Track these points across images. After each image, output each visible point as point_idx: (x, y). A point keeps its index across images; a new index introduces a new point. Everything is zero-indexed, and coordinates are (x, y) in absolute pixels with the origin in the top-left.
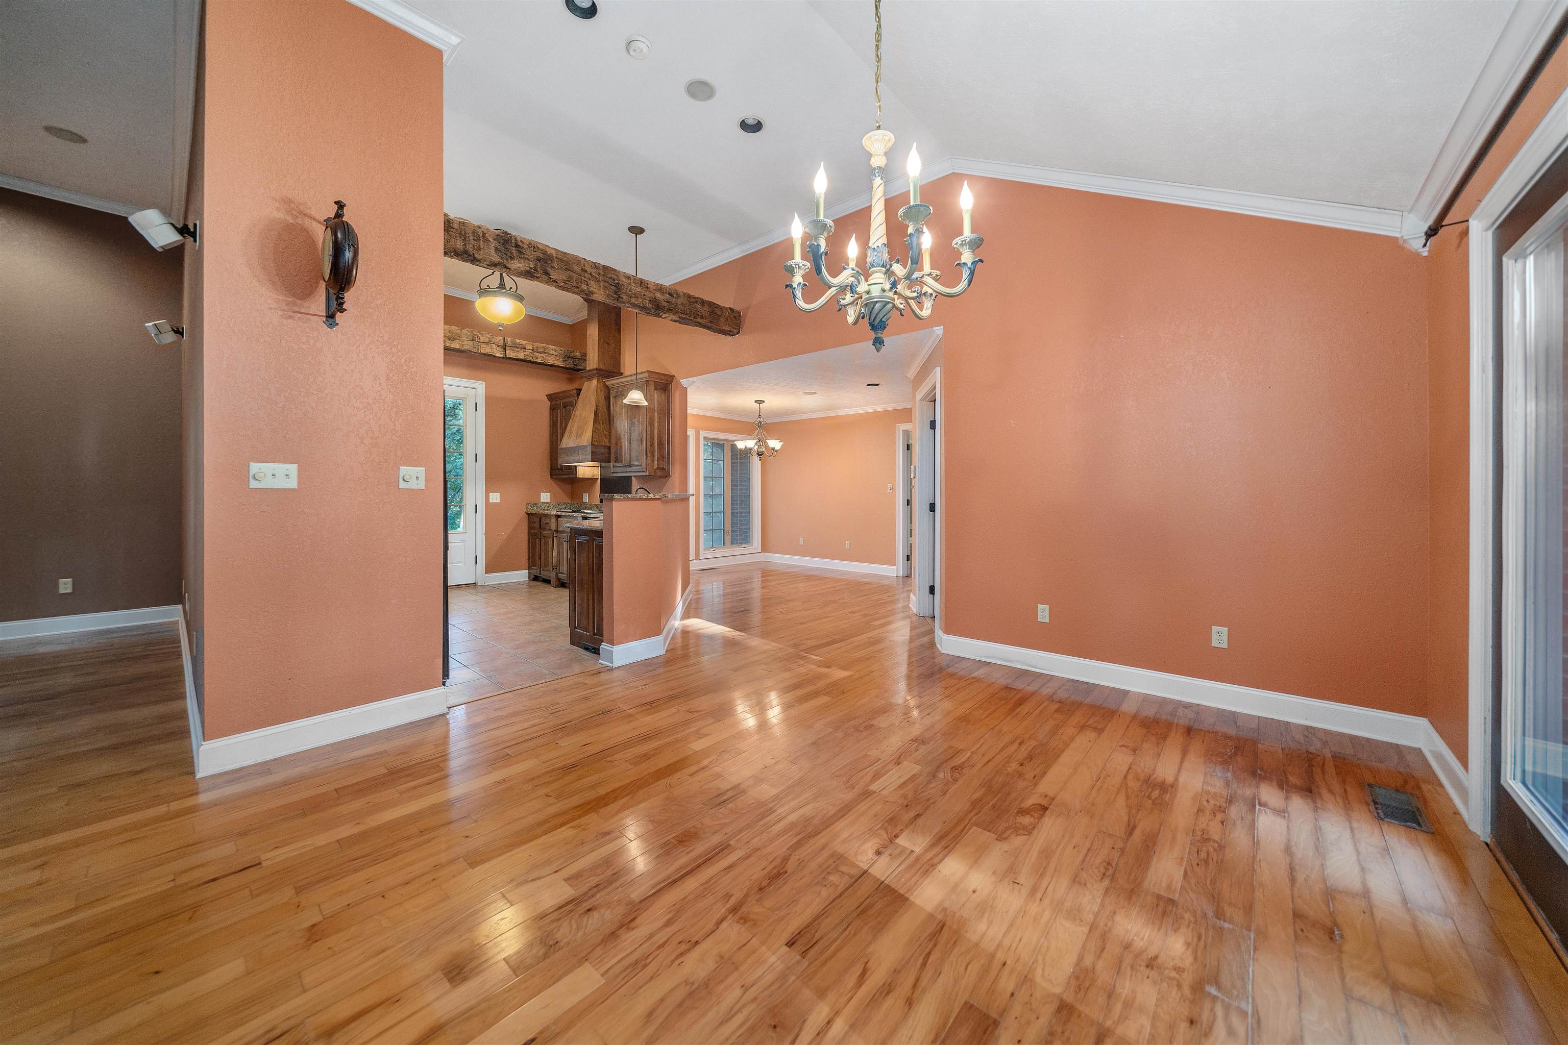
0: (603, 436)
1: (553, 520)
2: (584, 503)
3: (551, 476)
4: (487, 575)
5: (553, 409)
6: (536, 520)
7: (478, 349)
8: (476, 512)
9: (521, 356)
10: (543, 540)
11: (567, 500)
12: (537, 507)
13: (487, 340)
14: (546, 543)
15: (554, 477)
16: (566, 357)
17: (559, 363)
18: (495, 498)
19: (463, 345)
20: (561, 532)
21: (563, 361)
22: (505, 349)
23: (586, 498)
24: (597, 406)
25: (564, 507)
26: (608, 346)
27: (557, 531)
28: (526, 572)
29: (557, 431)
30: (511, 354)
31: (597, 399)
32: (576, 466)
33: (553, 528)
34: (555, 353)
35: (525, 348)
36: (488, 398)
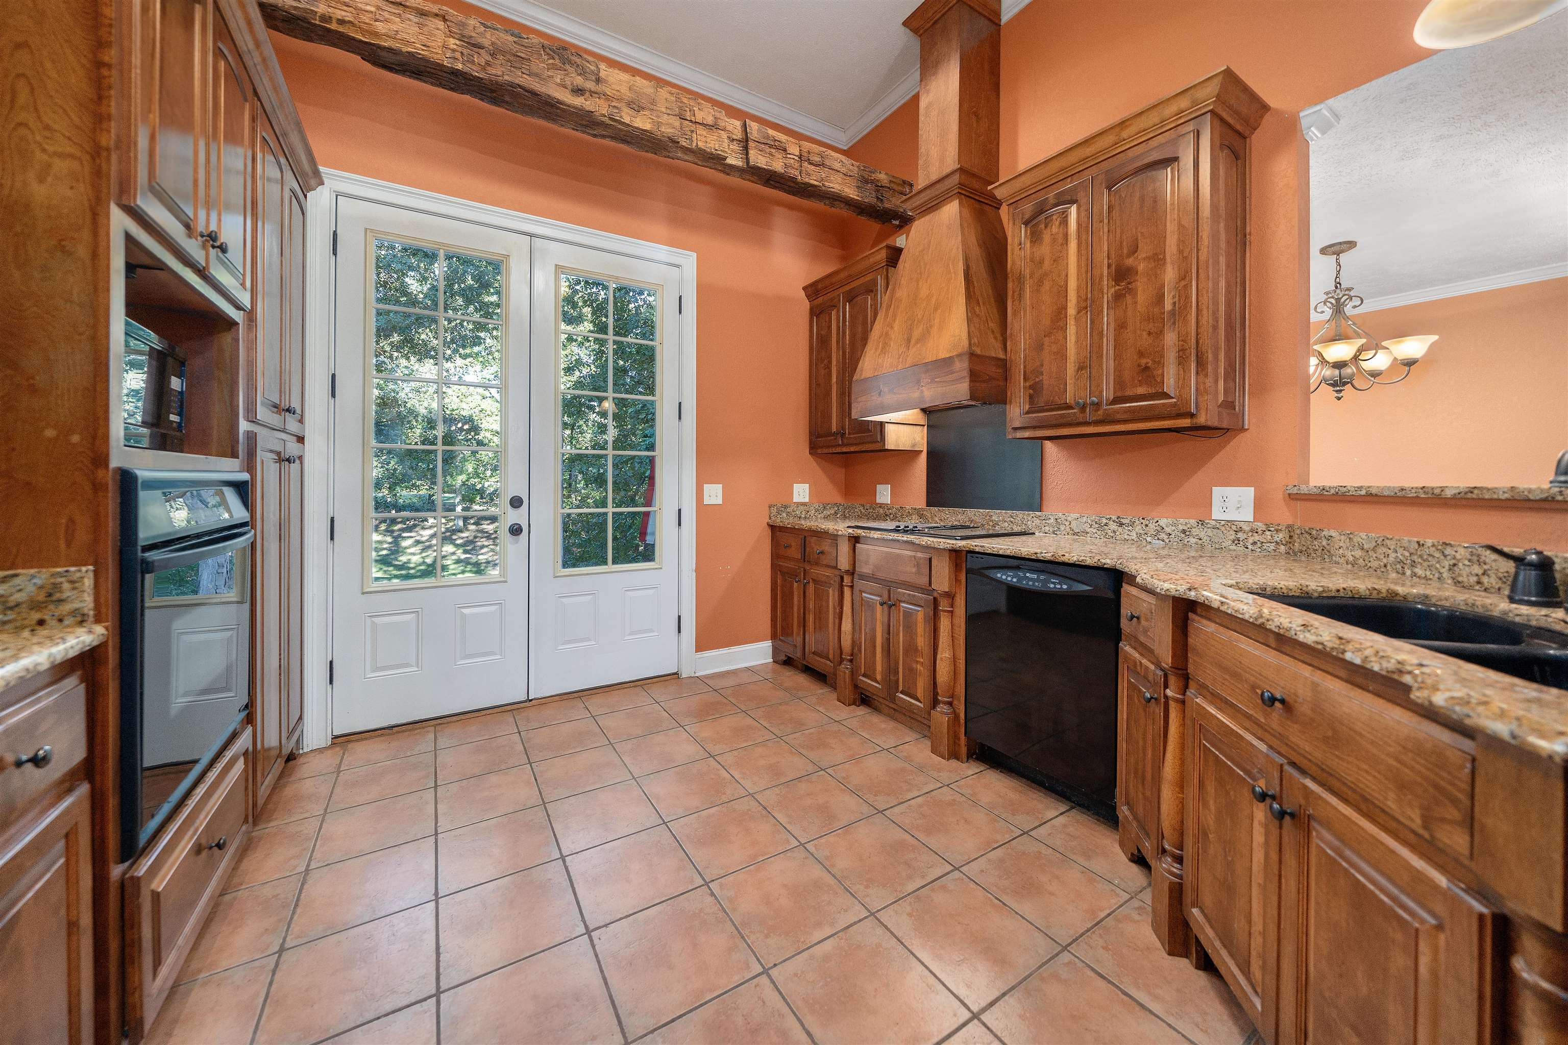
0: (990, 333)
1: (844, 548)
2: (881, 506)
3: (813, 448)
4: (700, 655)
5: (818, 313)
6: (794, 542)
7: (691, 140)
8: (680, 525)
9: (778, 165)
10: (811, 588)
11: (839, 499)
12: (788, 514)
13: (710, 120)
14: (820, 596)
15: (819, 451)
16: (864, 181)
17: (851, 192)
18: (714, 494)
19: (659, 124)
20: (863, 577)
21: (858, 187)
22: (746, 149)
23: (884, 494)
24: (966, 260)
25: (833, 512)
26: (977, 122)
27: (852, 573)
28: (766, 646)
29: (830, 357)
30: (759, 159)
31: (964, 242)
32: (882, 424)
33: (844, 563)
34: (843, 170)
35: (785, 150)
36: (703, 290)
